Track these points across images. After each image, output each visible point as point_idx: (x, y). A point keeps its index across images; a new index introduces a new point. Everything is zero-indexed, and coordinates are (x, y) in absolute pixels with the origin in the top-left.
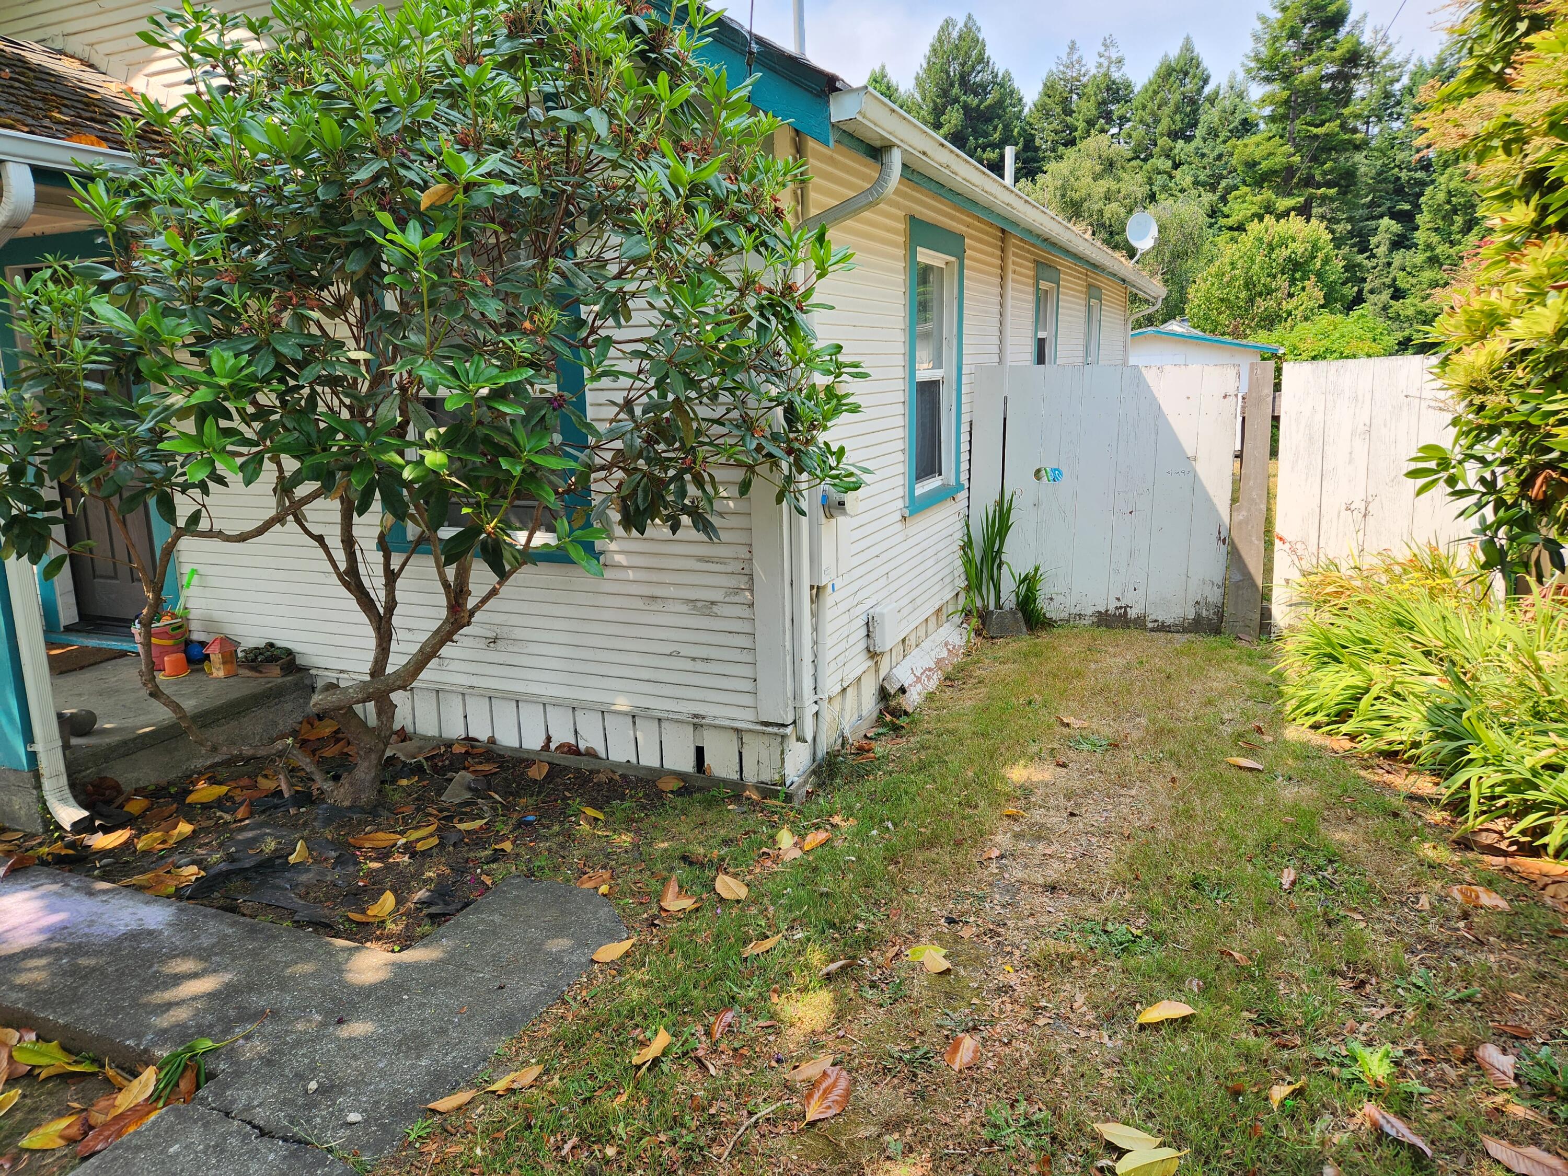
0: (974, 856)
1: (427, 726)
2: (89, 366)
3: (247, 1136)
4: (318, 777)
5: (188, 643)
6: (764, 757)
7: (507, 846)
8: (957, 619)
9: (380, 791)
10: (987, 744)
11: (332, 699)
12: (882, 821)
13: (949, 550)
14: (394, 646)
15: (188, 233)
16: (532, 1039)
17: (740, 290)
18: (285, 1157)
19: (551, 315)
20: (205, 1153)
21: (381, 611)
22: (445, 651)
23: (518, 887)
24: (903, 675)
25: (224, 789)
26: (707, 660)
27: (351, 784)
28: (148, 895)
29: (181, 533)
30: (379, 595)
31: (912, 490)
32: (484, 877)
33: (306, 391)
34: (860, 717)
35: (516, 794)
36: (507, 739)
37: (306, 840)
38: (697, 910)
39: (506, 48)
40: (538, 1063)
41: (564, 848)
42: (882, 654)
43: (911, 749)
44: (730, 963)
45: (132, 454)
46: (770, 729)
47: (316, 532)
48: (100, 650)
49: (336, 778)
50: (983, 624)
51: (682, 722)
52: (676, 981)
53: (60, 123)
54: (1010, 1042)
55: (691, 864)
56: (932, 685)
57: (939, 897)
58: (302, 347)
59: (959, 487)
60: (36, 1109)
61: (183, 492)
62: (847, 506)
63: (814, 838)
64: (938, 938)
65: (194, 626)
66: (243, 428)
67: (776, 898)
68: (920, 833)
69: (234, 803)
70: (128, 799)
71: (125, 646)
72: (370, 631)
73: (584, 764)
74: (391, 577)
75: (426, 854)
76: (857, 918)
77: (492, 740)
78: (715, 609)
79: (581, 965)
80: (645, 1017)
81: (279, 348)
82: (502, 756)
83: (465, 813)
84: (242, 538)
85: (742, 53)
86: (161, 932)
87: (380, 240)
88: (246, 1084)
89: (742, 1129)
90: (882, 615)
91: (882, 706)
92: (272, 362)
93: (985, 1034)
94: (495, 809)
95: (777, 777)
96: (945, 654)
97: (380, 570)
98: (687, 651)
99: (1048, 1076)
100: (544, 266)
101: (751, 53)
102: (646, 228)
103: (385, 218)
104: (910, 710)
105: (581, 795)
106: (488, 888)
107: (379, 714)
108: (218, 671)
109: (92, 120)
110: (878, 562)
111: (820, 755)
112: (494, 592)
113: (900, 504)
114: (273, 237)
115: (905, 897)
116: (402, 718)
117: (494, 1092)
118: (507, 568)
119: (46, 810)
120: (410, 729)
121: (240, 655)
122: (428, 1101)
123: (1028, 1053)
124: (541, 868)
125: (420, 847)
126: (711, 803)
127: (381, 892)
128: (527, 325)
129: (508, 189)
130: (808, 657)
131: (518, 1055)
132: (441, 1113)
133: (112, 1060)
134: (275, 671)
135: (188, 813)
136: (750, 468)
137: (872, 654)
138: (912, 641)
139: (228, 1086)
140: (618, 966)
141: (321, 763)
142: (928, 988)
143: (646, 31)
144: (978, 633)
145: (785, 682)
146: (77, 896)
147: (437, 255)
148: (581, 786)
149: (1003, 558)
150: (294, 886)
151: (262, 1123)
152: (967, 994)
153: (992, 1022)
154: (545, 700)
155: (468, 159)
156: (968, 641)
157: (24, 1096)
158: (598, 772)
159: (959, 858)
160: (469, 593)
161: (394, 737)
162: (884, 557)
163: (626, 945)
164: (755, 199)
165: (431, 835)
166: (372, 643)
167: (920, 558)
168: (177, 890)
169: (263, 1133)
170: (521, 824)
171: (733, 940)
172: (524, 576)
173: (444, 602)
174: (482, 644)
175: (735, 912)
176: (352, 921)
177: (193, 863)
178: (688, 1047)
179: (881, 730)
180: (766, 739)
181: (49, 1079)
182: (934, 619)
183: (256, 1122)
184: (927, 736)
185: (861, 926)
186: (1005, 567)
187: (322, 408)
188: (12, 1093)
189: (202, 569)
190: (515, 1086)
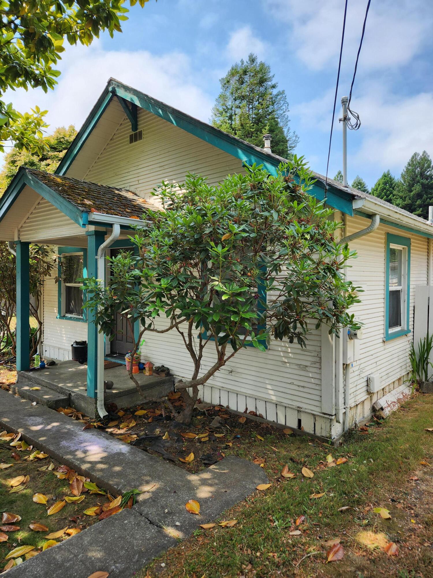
0: (405, 478)
1: (207, 400)
2: (129, 281)
3: (146, 522)
4: (173, 411)
5: (140, 363)
6: (324, 427)
7: (231, 444)
8: (408, 384)
9: (191, 419)
10: (415, 435)
11: (181, 385)
12: (368, 458)
13: (404, 355)
14: (200, 370)
15: (160, 247)
16: (234, 511)
17: (317, 264)
18: (157, 532)
19: (257, 271)
20: (134, 525)
21: (197, 358)
22: (216, 374)
23: (233, 459)
24: (382, 402)
25: (145, 412)
26: (303, 387)
27: (183, 415)
28: (123, 442)
29: (146, 329)
30: (197, 353)
31: (387, 331)
32: (222, 454)
33: (185, 291)
34: (363, 417)
35: (235, 427)
36: (233, 407)
37: (168, 432)
38: (294, 478)
39: (250, 194)
40: (236, 519)
41: (249, 448)
42: (373, 393)
43: (384, 433)
44: (305, 499)
45: (136, 306)
46: (326, 416)
47: (181, 331)
48: (115, 363)
49: (179, 413)
50: (420, 386)
51: (293, 409)
52: (285, 501)
53: (128, 212)
54: (412, 549)
55: (294, 462)
56: (395, 408)
57: (389, 491)
58: (185, 278)
59: (408, 331)
60: (88, 503)
61: (148, 317)
62: (358, 335)
63: (341, 461)
64: (387, 506)
65: (142, 358)
66: (167, 301)
67: (324, 479)
68: (384, 465)
69: (148, 416)
70: (119, 411)
71: (122, 362)
72: (194, 365)
73: (258, 419)
74: (201, 347)
75: (204, 442)
76: (355, 492)
77: (228, 407)
78: (307, 368)
79: (253, 490)
80: (273, 512)
81: (179, 278)
82: (231, 413)
83: (217, 431)
84: (162, 332)
85: (323, 188)
86: (126, 454)
87: (210, 250)
88: (147, 506)
89: (304, 558)
90: (373, 378)
91: (373, 414)
92: (177, 283)
93: (402, 545)
94: (227, 431)
95: (328, 435)
96: (401, 397)
97: (198, 345)
98: (296, 382)
99: (426, 565)
100: (255, 255)
101: (326, 189)
102: (287, 245)
103: (212, 244)
104: (385, 418)
105: (256, 431)
106: (223, 458)
107: (194, 392)
108: (147, 373)
109: (136, 211)
110: (372, 357)
111: (346, 429)
112: (232, 355)
113: (382, 336)
114: (181, 247)
115: (375, 488)
116: (200, 396)
117: (221, 526)
118: (238, 347)
119: (97, 411)
120: (202, 399)
121: (154, 368)
122: (200, 524)
123: (418, 555)
124: (241, 454)
125: (203, 440)
126: (303, 441)
127: (190, 453)
128: (249, 274)
129: (247, 235)
130: (341, 390)
131: (229, 515)
132: (204, 529)
133: (109, 492)
134: (163, 375)
135: (135, 418)
136: (321, 320)
137: (370, 393)
138: (387, 389)
139: (142, 506)
140: (265, 493)
141: (175, 407)
142: (381, 523)
143: (292, 187)
144: (417, 390)
145: (332, 398)
146: (104, 439)
147: (225, 254)
148: (257, 428)
149: (429, 360)
150: (164, 447)
151: (151, 520)
152: (397, 529)
153: (405, 541)
154: (246, 395)
155: (236, 226)
156: (413, 393)
157: (85, 498)
158: (263, 423)
159: (399, 477)
160: (225, 355)
161: (197, 402)
162: (375, 356)
163: (268, 486)
164: (324, 235)
165: (206, 437)
166: (193, 369)
167: (391, 357)
168: (131, 442)
169: (151, 523)
170: (235, 437)
171: (306, 491)
172: (242, 351)
173: (217, 357)
174: (227, 372)
175: (308, 481)
176: (180, 461)
177: (135, 434)
178: (287, 525)
179: (372, 423)
180: (325, 420)
181: (92, 494)
182: (397, 382)
183: (149, 519)
184: (391, 428)
185: (356, 496)
186: (429, 365)
187: (189, 295)
188: (83, 496)
189: (146, 340)
190: (228, 525)
